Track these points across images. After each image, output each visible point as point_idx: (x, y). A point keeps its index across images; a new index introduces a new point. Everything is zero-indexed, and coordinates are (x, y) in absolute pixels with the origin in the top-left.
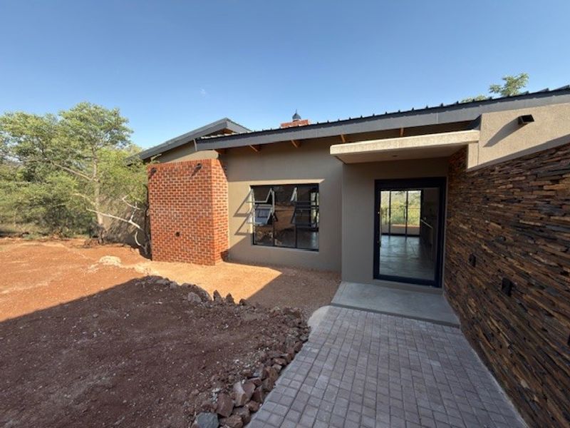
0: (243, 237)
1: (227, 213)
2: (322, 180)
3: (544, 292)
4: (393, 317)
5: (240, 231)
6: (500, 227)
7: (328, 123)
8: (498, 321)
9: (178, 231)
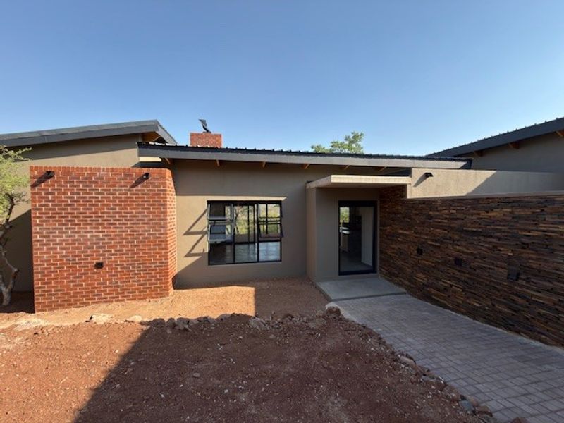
0: (196, 258)
1: (176, 232)
2: (285, 198)
3: (486, 259)
4: (362, 299)
5: (193, 252)
6: (446, 232)
7: (282, 151)
8: (450, 280)
9: (101, 260)
